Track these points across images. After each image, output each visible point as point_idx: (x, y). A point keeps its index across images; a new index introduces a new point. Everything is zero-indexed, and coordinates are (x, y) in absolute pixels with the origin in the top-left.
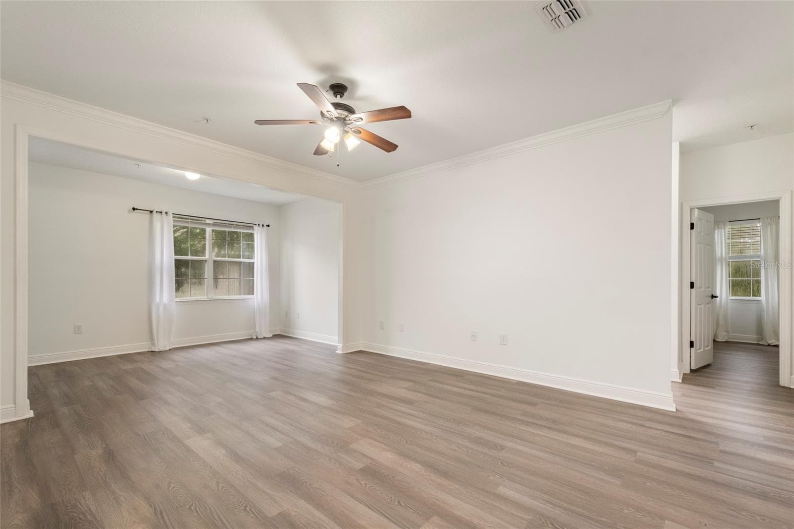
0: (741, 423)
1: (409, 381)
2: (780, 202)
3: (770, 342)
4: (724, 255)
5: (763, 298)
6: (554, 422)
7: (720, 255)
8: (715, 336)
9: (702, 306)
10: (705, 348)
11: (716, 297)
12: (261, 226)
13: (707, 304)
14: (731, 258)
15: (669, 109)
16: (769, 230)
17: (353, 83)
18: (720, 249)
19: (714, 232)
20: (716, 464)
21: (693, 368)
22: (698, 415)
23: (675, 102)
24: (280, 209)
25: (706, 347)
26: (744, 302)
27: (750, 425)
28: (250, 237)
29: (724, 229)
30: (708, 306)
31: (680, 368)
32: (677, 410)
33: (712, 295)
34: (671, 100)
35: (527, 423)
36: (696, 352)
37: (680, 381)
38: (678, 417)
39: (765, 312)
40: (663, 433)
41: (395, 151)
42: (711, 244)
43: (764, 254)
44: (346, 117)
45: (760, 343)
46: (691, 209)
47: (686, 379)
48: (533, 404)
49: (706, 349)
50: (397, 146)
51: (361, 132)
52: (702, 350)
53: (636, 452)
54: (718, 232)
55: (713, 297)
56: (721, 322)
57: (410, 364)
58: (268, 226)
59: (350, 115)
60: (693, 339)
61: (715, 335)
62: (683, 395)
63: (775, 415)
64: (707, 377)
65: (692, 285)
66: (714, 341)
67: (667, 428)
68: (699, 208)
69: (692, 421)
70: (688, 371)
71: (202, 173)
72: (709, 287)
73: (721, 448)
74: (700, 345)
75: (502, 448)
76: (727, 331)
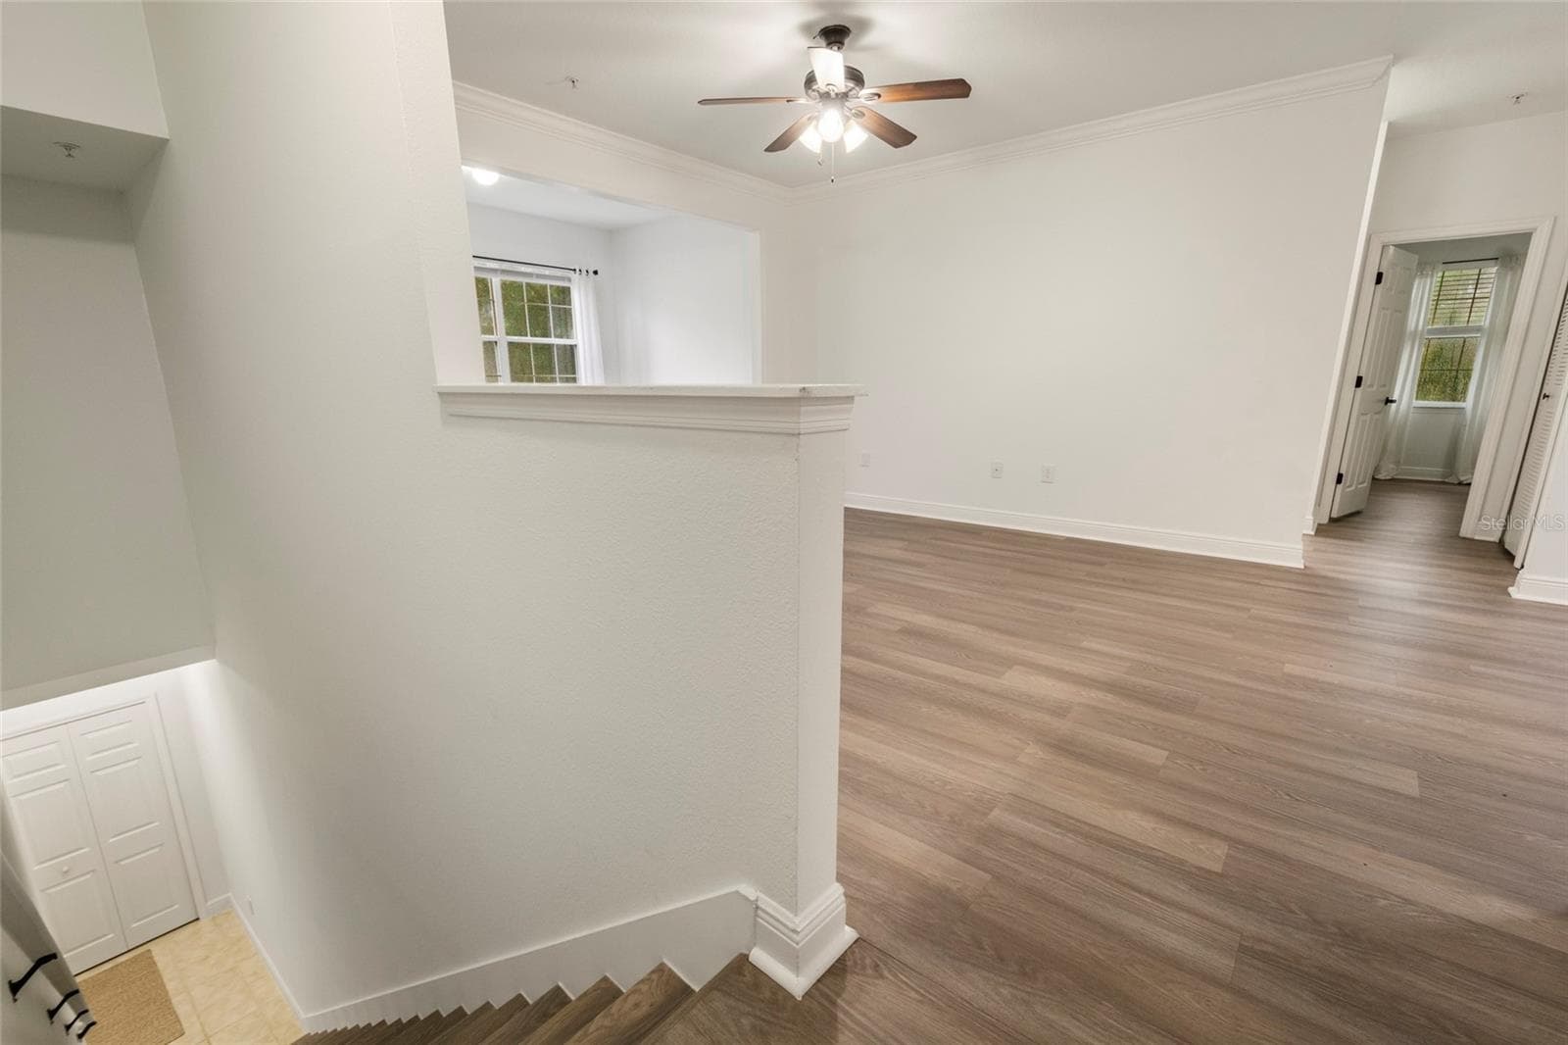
0: (1394, 580)
1: (902, 539)
2: (1533, 239)
3: (1462, 479)
4: (1420, 328)
5: (1468, 404)
6: (1134, 582)
7: (1413, 328)
8: (1374, 472)
9: (1368, 417)
10: (1358, 483)
11: (1392, 401)
12: (591, 273)
13: (1376, 413)
14: (1430, 332)
15: (1386, 73)
16: (1509, 278)
17: (864, 25)
18: (1416, 315)
19: (1414, 280)
20: (1351, 618)
21: (1335, 515)
22: (1334, 571)
23: (1397, 59)
24: (611, 236)
25: (1361, 484)
26: (1436, 411)
27: (1405, 581)
28: (564, 294)
29: (1432, 276)
30: (1377, 416)
31: (1315, 514)
32: (1305, 567)
33: (1387, 398)
34: (1391, 56)
35: (1098, 585)
36: (1343, 491)
37: (1313, 533)
38: (1308, 575)
39: (1467, 428)
40: (1285, 591)
41: (909, 146)
42: (1401, 309)
43: (1491, 323)
44: (850, 90)
45: (1446, 480)
46: (1383, 247)
47: (1320, 530)
48: (1102, 564)
49: (1360, 486)
50: (915, 137)
51: (864, 115)
52: (1353, 488)
53: (1249, 610)
54: (1419, 284)
55: (1388, 401)
56: (1391, 445)
57: (885, 518)
58: (596, 273)
59: (857, 88)
60: (1343, 472)
61: (1377, 469)
62: (1315, 550)
63: (1443, 570)
64: (1355, 528)
65: (1359, 382)
66: (1374, 479)
67: (1294, 587)
68: (1395, 246)
69: (1324, 577)
70: (1325, 521)
71: (503, 171)
72: (1384, 386)
73: (1361, 603)
74: (1353, 479)
75: (1072, 609)
76: (1398, 463)
